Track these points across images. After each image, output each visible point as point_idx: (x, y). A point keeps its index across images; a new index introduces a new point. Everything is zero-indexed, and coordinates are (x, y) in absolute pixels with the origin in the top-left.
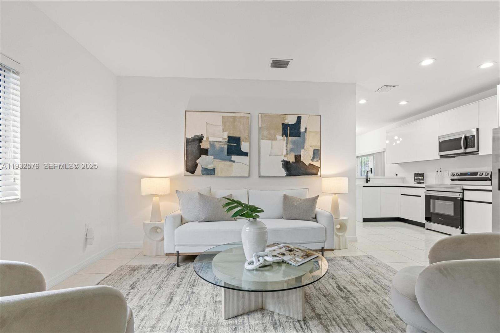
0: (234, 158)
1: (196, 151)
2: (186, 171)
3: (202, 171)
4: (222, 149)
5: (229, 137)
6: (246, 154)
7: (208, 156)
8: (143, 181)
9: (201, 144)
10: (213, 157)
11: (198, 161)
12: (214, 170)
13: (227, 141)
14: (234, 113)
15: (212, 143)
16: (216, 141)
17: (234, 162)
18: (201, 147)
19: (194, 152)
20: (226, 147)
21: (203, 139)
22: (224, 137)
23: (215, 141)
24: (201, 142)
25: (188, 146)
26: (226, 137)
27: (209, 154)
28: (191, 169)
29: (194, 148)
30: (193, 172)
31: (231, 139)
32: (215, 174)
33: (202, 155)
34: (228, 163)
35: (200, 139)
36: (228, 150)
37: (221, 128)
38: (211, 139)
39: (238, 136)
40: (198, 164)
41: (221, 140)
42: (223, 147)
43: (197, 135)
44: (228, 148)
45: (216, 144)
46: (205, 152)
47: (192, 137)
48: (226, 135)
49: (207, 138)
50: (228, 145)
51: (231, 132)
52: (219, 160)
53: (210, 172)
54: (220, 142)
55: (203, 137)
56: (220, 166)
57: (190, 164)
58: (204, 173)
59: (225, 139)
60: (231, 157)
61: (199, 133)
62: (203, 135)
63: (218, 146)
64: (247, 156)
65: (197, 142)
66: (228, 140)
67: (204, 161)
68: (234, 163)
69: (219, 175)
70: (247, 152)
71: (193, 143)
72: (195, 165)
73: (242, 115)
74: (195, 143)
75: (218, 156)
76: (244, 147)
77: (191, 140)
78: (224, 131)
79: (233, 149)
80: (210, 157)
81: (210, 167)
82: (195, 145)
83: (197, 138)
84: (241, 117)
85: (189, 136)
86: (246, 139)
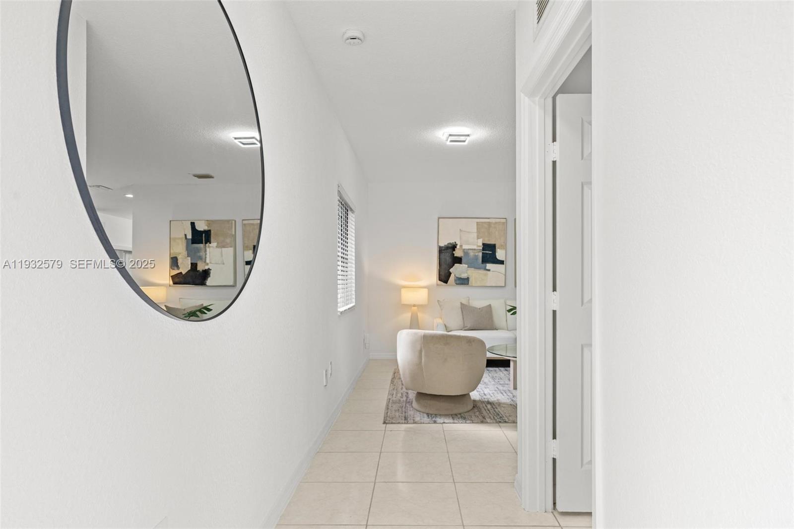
0: (489, 266)
1: (449, 260)
2: (439, 280)
3: (455, 280)
4: (476, 257)
5: (484, 244)
6: (502, 262)
7: (461, 265)
8: (403, 291)
9: (454, 252)
10: (467, 266)
11: (451, 270)
12: (468, 279)
13: (481, 248)
14: (489, 218)
15: (465, 251)
16: (471, 249)
17: (489, 270)
18: (455, 255)
19: (447, 260)
20: (480, 254)
21: (456, 247)
22: (479, 245)
23: (469, 249)
24: (454, 250)
25: (441, 255)
26: (481, 244)
27: (463, 262)
28: (444, 277)
29: (447, 257)
30: (446, 282)
31: (486, 246)
32: (469, 283)
33: (456, 263)
34: (482, 272)
35: (453, 247)
36: (482, 258)
37: (475, 235)
38: (465, 247)
39: (494, 243)
40: (451, 273)
41: (475, 247)
42: (478, 255)
43: (450, 243)
44: (482, 256)
45: (470, 251)
46: (459, 260)
47: (445, 245)
48: (480, 243)
49: (461, 246)
50: (483, 253)
51: (486, 239)
52: (473, 269)
53: (464, 282)
54: (475, 249)
55: (457, 245)
56: (474, 275)
57: (443, 273)
58: (458, 282)
59: (479, 246)
60: (486, 266)
61: (452, 241)
62: (457, 243)
63: (472, 254)
64: (503, 264)
65: (450, 250)
66: (483, 248)
67: (457, 270)
68: (488, 272)
69: (474, 285)
70: (503, 260)
71: (446, 251)
72: (447, 274)
73: (498, 220)
74: (448, 251)
75: (471, 265)
76: (500, 255)
77: (444, 248)
78: (478, 238)
79: (488, 257)
80: (464, 265)
81: (464, 276)
82: (448, 254)
83: (450, 246)
84: (496, 223)
85: (442, 244)
86: (502, 246)
